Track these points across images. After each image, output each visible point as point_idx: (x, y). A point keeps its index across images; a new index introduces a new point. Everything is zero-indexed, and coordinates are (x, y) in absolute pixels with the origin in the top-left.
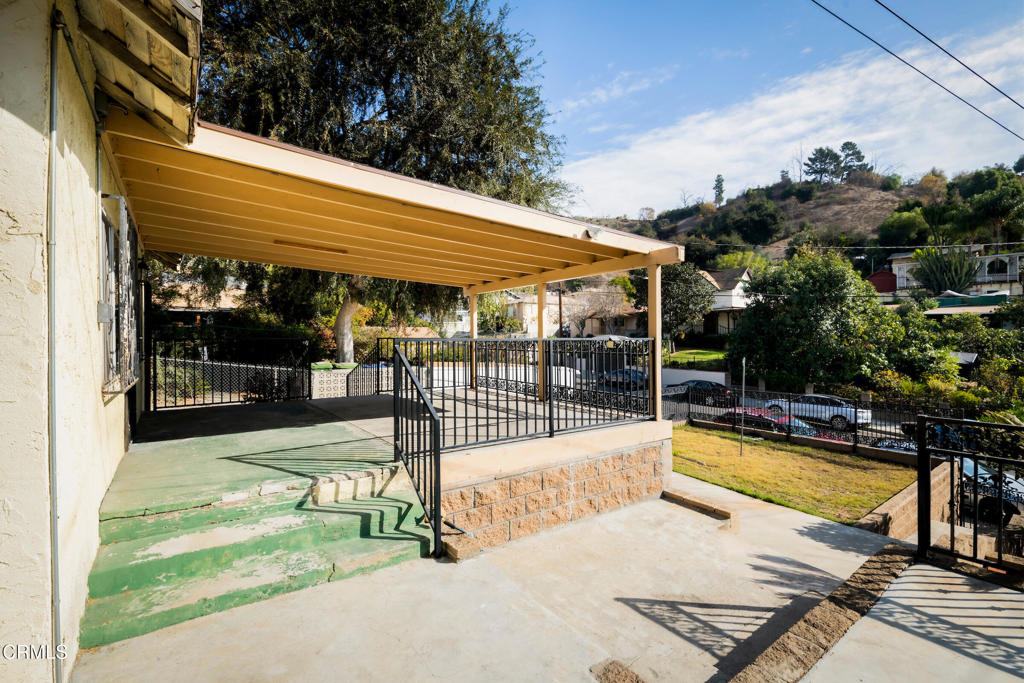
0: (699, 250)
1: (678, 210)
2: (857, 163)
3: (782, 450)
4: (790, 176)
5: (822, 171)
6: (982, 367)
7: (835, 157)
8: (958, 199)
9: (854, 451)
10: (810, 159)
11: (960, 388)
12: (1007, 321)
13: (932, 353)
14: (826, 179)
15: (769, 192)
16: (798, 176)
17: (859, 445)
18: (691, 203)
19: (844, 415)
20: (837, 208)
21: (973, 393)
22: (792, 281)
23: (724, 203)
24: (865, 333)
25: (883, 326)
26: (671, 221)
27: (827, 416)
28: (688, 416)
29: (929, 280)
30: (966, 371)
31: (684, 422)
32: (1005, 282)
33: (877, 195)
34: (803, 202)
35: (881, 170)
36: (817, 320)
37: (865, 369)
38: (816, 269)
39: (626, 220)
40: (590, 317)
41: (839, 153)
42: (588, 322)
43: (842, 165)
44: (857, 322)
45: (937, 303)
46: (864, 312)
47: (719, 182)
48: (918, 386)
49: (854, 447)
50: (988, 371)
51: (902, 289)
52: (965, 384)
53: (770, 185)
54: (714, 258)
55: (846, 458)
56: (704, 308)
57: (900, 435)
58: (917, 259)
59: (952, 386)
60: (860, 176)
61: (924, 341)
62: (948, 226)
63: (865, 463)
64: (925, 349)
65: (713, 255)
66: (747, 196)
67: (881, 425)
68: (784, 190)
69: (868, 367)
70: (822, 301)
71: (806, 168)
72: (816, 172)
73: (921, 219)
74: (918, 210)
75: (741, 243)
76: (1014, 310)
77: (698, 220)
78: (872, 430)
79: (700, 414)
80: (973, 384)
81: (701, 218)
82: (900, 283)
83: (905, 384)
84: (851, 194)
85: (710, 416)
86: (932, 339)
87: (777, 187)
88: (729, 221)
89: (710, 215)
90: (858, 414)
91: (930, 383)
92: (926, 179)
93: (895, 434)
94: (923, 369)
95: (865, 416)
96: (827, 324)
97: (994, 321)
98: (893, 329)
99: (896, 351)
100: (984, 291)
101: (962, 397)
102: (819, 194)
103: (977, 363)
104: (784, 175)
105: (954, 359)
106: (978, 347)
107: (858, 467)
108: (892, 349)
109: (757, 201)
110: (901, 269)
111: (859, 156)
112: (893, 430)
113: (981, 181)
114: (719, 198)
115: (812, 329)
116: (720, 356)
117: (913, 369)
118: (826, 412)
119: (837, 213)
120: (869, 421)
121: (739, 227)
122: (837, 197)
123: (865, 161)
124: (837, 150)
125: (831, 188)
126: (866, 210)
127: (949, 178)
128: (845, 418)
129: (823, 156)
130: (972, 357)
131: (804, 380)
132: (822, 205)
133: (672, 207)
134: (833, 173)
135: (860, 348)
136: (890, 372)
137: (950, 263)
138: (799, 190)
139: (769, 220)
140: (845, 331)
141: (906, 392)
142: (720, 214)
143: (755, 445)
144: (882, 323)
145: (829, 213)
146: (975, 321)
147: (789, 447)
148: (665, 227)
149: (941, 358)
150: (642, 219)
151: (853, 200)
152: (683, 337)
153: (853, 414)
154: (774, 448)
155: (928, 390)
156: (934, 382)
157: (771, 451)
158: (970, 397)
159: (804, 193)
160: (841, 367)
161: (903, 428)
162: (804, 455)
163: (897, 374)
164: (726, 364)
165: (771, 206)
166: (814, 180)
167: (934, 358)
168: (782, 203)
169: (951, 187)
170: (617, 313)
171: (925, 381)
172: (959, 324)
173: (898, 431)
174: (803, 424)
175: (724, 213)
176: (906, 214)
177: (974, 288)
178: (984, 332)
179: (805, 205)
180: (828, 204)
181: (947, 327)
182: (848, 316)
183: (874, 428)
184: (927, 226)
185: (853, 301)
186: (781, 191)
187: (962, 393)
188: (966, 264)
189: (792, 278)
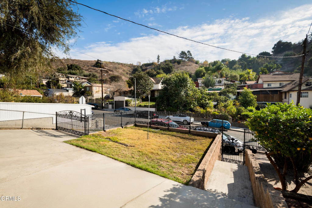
0: (152, 74)
1: (148, 63)
2: (191, 57)
3: (165, 134)
4: (176, 57)
5: (183, 57)
6: (218, 106)
7: (186, 54)
8: (211, 66)
9: (189, 133)
10: (180, 54)
11: (214, 111)
12: (222, 94)
13: (208, 102)
14: (184, 59)
15: (171, 61)
16: (178, 58)
17: (191, 130)
18: (151, 62)
19: (186, 120)
20: (186, 67)
21: (217, 112)
22: (173, 80)
23: (159, 63)
24: (192, 95)
25: (197, 93)
26: (146, 67)
27: (182, 120)
28: (135, 122)
29: (206, 84)
30: (215, 106)
31: (133, 125)
32: (221, 85)
33: (195, 65)
34: (178, 64)
35: (195, 59)
36: (180, 92)
37: (192, 106)
38: (180, 77)
39: (133, 65)
40: (116, 91)
41: (187, 53)
42: (115, 93)
43: (187, 56)
44: (190, 93)
45: (208, 90)
46: (192, 90)
47: (158, 57)
48: (205, 111)
49: (189, 131)
50: (219, 106)
51: (200, 86)
52: (215, 110)
53: (171, 59)
54: (156, 76)
55: (187, 136)
56: (150, 88)
57: (201, 125)
58: (203, 79)
59: (212, 111)
60: (191, 60)
61: (206, 98)
62: (209, 72)
63: (193, 137)
64: (206, 101)
65: (155, 75)
66: (165, 61)
67: (196, 122)
68: (174, 61)
69: (193, 106)
70: (181, 86)
71: (179, 56)
72: (181, 57)
73: (204, 70)
74: (203, 67)
75: (163, 73)
76: (224, 91)
77: (153, 67)
78: (194, 124)
79: (139, 122)
80: (216, 110)
81: (153, 66)
82: (200, 85)
83: (201, 110)
84: (189, 64)
85: (142, 122)
86: (207, 98)
87: (173, 60)
88: (160, 67)
89: (156, 66)
90: (191, 119)
91: (207, 110)
92: (204, 62)
93: (199, 125)
94: (205, 106)
95: (192, 120)
96: (183, 93)
97: (220, 94)
98: (199, 95)
99: (199, 101)
100: (217, 87)
101: (215, 113)
102: (182, 63)
103: (217, 104)
104: (174, 57)
105: (212, 104)
106: (217, 101)
107: (191, 139)
108: (198, 100)
109: (167, 63)
110: (200, 81)
111: (191, 55)
112: (199, 124)
113: (215, 63)
114: (158, 62)
115: (179, 94)
116: (154, 103)
117: (203, 106)
118: (182, 119)
119: (186, 68)
120: (193, 121)
121: (163, 69)
122: (186, 64)
123: (192, 56)
124: (186, 52)
125: (185, 62)
126: (192, 68)
127: (209, 62)
128: (187, 121)
129: (183, 53)
130: (216, 103)
131: (177, 110)
132: (183, 66)
133: (146, 63)
134: (185, 58)
135: (191, 100)
136: (198, 107)
137: (210, 80)
138: (178, 61)
139: (171, 68)
140: (187, 95)
141: (202, 113)
142: (158, 66)
143: (156, 133)
144: (196, 93)
145: (184, 68)
146: (216, 94)
147: (168, 133)
148: (144, 68)
149: (210, 103)
150: (137, 65)
151: (190, 65)
152: (144, 98)
153: (189, 119)
154: (162, 134)
155: (207, 112)
156: (208, 109)
157: (161, 136)
158: (217, 113)
159: (179, 62)
160: (186, 106)
161: (202, 123)
162: (173, 136)
163: (200, 108)
164: (156, 106)
165: (171, 65)
166: (181, 59)
167: (208, 103)
168: (174, 64)
169: (210, 64)
170: (124, 90)
171: (206, 109)
172: (213, 94)
173: (200, 124)
174: (175, 123)
175: (160, 65)
176: (201, 68)
177: (215, 87)
178: (218, 97)
179: (179, 65)
180: (184, 66)
181: (210, 95)
182: (188, 91)
183: (194, 123)
184: (205, 72)
185: (189, 86)
186: (173, 61)
187: (215, 112)
188: (214, 80)
189: (173, 79)
